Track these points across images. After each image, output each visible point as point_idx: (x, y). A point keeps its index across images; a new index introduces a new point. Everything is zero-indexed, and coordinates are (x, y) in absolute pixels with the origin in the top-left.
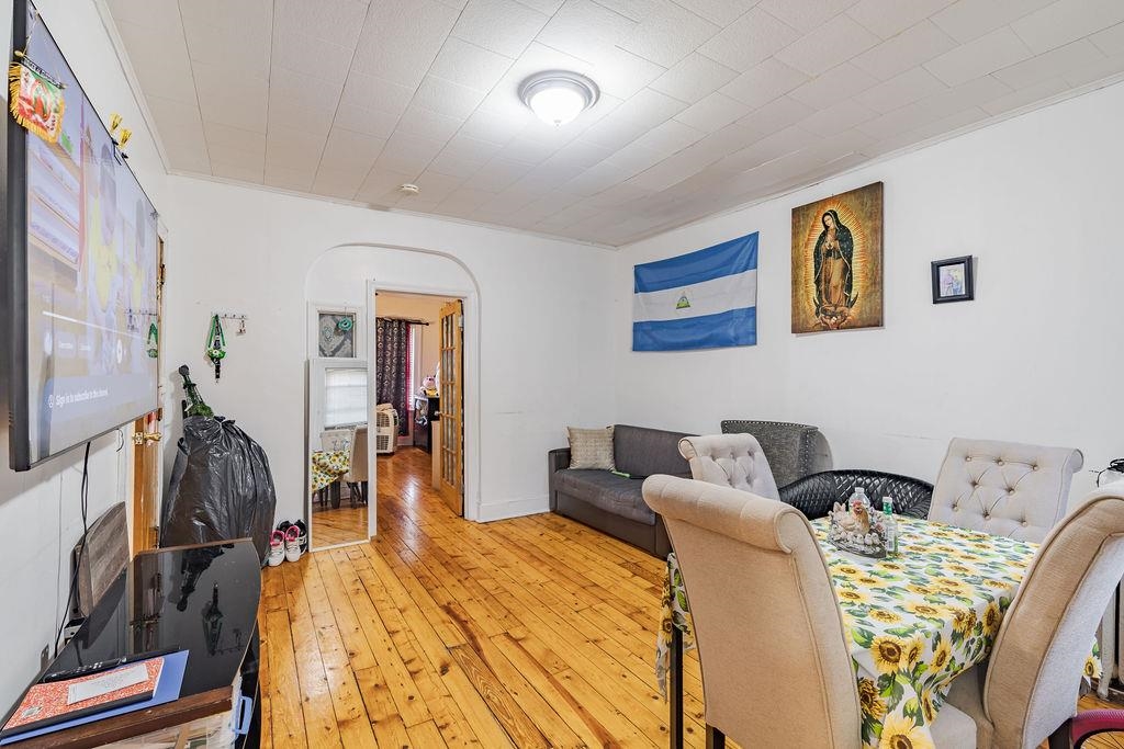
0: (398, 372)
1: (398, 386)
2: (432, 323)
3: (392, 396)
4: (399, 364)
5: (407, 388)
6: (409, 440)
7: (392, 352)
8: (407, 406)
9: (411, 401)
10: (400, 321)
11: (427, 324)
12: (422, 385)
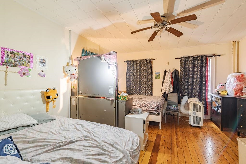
0: (201, 82)
1: (201, 89)
2: (223, 55)
3: (197, 94)
4: (201, 78)
5: (206, 90)
6: (208, 117)
7: (197, 72)
8: (206, 98)
9: (209, 96)
10: (202, 56)
11: (220, 56)
12: (216, 88)
